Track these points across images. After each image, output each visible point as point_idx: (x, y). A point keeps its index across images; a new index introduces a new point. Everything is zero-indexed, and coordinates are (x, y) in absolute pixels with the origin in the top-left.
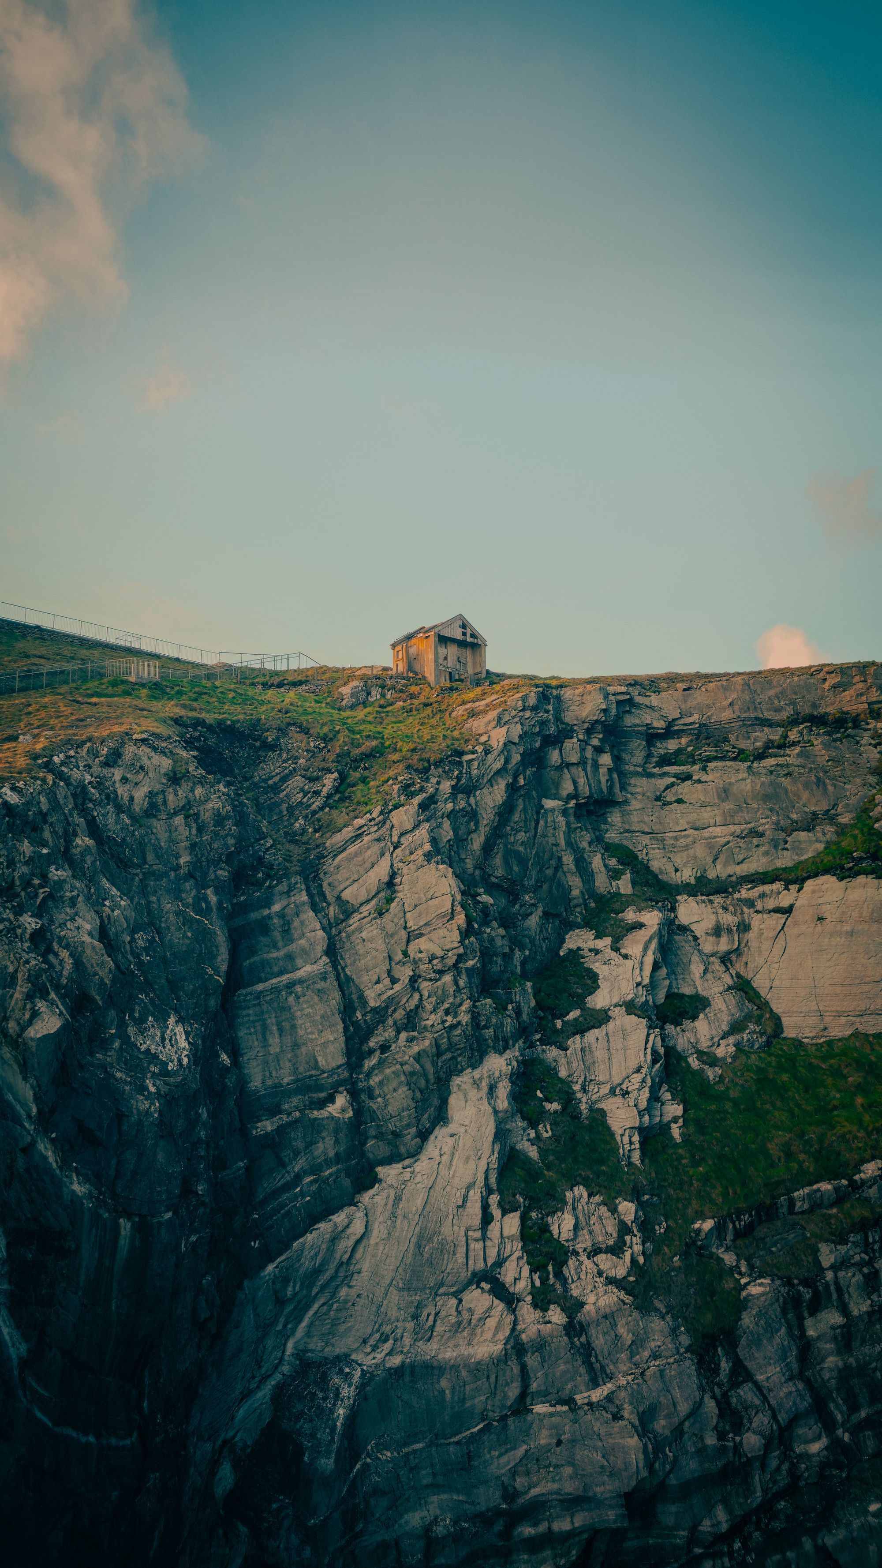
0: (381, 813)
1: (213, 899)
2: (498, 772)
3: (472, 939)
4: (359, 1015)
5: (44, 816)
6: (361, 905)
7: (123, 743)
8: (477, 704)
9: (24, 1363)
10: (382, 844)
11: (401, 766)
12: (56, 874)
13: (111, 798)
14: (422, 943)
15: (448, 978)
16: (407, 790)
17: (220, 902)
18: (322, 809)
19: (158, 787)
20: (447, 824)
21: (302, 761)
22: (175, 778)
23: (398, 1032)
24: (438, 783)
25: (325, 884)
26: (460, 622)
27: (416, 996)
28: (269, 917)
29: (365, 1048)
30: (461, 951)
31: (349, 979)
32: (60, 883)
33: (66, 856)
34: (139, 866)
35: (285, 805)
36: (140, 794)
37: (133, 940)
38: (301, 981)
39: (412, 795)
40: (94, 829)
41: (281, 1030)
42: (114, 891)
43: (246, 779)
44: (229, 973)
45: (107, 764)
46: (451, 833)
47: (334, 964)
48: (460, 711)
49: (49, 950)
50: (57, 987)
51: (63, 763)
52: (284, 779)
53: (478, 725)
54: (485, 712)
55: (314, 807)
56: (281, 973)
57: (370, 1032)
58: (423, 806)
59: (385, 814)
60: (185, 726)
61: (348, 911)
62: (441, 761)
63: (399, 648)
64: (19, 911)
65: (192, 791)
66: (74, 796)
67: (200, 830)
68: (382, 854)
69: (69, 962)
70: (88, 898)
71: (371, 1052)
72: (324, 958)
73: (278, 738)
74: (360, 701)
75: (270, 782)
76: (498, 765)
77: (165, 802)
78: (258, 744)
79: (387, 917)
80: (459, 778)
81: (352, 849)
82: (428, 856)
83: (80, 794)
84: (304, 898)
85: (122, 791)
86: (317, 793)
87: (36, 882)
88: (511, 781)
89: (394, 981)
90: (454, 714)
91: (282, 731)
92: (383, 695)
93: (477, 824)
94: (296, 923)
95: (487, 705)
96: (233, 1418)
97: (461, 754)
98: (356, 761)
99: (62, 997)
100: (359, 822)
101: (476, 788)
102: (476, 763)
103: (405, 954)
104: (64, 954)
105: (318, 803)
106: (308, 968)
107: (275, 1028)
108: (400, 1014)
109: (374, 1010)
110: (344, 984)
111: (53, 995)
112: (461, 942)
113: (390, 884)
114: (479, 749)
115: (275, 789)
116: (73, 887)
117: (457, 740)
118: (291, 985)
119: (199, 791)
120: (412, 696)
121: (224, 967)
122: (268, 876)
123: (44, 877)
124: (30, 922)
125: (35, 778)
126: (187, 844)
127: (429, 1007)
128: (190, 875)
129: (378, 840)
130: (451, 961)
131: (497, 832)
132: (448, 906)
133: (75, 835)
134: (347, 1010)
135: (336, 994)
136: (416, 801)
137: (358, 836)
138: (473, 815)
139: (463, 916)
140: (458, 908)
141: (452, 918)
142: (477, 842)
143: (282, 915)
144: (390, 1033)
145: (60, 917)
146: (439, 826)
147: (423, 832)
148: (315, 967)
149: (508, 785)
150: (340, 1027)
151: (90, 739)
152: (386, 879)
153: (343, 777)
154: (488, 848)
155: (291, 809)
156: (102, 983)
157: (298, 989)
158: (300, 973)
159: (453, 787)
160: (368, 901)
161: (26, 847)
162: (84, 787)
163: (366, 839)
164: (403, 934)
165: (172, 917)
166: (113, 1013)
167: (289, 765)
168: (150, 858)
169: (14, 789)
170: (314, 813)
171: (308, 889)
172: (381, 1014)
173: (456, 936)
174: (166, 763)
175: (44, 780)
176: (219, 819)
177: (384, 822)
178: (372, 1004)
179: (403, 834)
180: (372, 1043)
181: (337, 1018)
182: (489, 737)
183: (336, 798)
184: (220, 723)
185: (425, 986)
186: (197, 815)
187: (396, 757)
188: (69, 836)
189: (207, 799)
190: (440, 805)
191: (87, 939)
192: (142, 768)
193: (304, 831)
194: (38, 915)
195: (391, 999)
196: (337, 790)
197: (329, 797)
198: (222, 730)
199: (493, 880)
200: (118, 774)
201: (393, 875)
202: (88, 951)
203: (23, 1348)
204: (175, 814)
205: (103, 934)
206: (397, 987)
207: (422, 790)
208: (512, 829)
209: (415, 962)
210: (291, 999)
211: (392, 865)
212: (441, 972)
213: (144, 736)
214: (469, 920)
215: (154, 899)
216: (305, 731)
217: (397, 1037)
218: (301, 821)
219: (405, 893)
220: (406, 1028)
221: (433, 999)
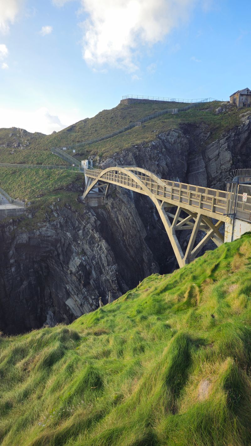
0: (218, 141)
1: (185, 158)
2: (247, 130)
3: (234, 166)
4: (210, 179)
5: (158, 146)
6: (212, 159)
7: (170, 132)
8: (245, 113)
9: (157, 221)
10: (218, 147)
11: (224, 130)
12: (160, 155)
13: (168, 141)
14: (223, 166)
15: (228, 173)
16: (224, 136)
17: (186, 159)
18: (207, 140)
19: (176, 139)
20: (232, 142)
21: (204, 130)
22: (178, 137)
23: (217, 182)
24: (231, 134)
25: (206, 155)
26: (247, 90)
27: (221, 176)
28: (195, 161)
29: (211, 184)
30: (231, 168)
31: (209, 172)
32: (161, 157)
33: (161, 152)
34: (172, 153)
35: (199, 139)
36: (173, 140)
37: (171, 165)
38: (200, 172)
39: (225, 137)
40: (166, 148)
41: (196, 181)
42: (168, 158)
43: (193, 134)
44: (187, 171)
45: (167, 135)
46: (233, 144)
47: (206, 170)
48: (241, 115)
49: (159, 167)
50: (160, 172)
51: (161, 136)
52: (200, 134)
53: (243, 119)
54: (245, 116)
55: (205, 139)
56: (197, 171)
57: (212, 182)
58: (227, 139)
59: (219, 141)
60: (181, 125)
61: (210, 160)
62: (233, 129)
63: (231, 97)
64: (155, 161)
65: (181, 139)
66: (162, 142)
67: (183, 146)
68: (217, 149)
69: (162, 169)
70: (164, 159)
71: (212, 185)
72: (205, 168)
73: (199, 125)
74: (220, 112)
75: (197, 134)
76: (246, 129)
77: (177, 141)
78: (195, 127)
79: (217, 161)
80: (236, 132)
81: (212, 148)
82: (226, 150)
83: (163, 141)
84: (202, 157)
85: (170, 140)
86: (206, 137)
87: (157, 157)
88: (249, 132)
89: (217, 173)
90: (239, 116)
91: (200, 123)
92: (226, 110)
93: (240, 142)
94: (200, 162)
95: (247, 114)
96: (187, 237)
97: (238, 127)
98: (214, 129)
99: (161, 174)
100: (214, 142)
101: (240, 134)
102: (241, 129)
103: (220, 168)
104: (161, 167)
105: (206, 138)
106: (201, 170)
107: (195, 180)
108: (218, 179)
109: (213, 178)
110: (208, 173)
111: (160, 173)
112: (231, 166)
113: (218, 155)
114: (242, 125)
115: (198, 136)
116: (162, 157)
117: (238, 123)
118: (198, 173)
119: (182, 139)
120: (232, 110)
121: (186, 170)
122: (195, 153)
123: (158, 156)
124: (157, 163)
125: (157, 140)
126: (180, 149)
127: (223, 178)
128: (181, 154)
129: (217, 146)
130: (229, 169)
131: (244, 143)
132: (229, 159)
133: (163, 149)
134: (208, 178)
135: (206, 175)
136: (226, 137)
137: (213, 145)
138: (239, 140)
139: (232, 161)
140: (231, 160)
141: (230, 162)
142: (239, 145)
143: (197, 160)
144: (216, 182)
145: (160, 162)
146: (230, 143)
147: (226, 144)
148: (203, 170)
149: (248, 133)
150: (206, 180)
151: (165, 131)
152: (217, 154)
153: (211, 133)
154: (242, 147)
155: (201, 140)
156: (167, 172)
157: (199, 174)
158: (200, 171)
159: (235, 134)
160: (214, 158)
161: (156, 151)
162: (164, 140)
163: (214, 146)
164: (220, 165)
165: (178, 161)
166: (168, 176)
167: (201, 131)
168: (174, 151)
169: (154, 142)
170: (205, 141)
171: (203, 156)
172: (214, 179)
173: (230, 165)
174: (177, 134)
175: (158, 140)
176: (186, 144)
177: (218, 142)
178: (213, 177)
179: (222, 145)
180: (212, 183)
181: (206, 179)
182: (245, 122)
183: (210, 137)
184: (188, 123)
185: (223, 174)
186: (182, 143)
187: (223, 128)
188: (162, 149)
189: (184, 140)
190: (231, 138)
191: (164, 165)
192: (173, 136)
193: (203, 144)
194: (158, 162)
195: (216, 176)
196: (210, 136)
197: (208, 137)
198: (189, 124)
199: (243, 153)
200: (169, 137)
201: (219, 153)
202: (165, 167)
203: (157, 219)
204: (178, 143)
205: (167, 164)
206: (218, 174)
207: (227, 135)
208: (249, 142)
209: (222, 170)
210: (198, 175)
211: (219, 151)
212: (226, 172)
213: (173, 130)
214: (233, 162)
215: (175, 158)
216: (205, 123)
217: (217, 183)
218: (202, 142)
219: (221, 157)
220: (219, 181)
221: (225, 176)
